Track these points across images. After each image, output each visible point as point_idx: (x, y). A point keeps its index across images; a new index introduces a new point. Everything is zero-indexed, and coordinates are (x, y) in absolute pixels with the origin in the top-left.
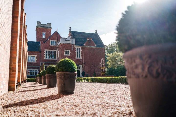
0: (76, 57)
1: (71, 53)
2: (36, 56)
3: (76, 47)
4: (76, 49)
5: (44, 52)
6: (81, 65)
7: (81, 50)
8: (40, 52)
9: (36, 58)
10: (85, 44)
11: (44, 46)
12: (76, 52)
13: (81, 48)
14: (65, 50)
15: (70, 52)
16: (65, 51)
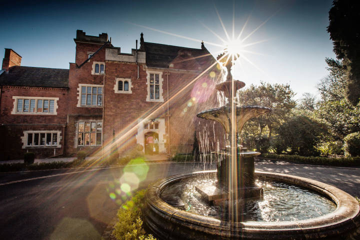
0: (148, 96)
1: (132, 87)
2: (57, 99)
3: (148, 72)
4: (148, 77)
5: (78, 89)
6: (163, 118)
7: (161, 80)
8: (68, 89)
9: (57, 104)
10: (171, 65)
11: (78, 76)
12: (148, 83)
13: (161, 73)
14: (118, 80)
15: (130, 83)
16: (117, 83)
